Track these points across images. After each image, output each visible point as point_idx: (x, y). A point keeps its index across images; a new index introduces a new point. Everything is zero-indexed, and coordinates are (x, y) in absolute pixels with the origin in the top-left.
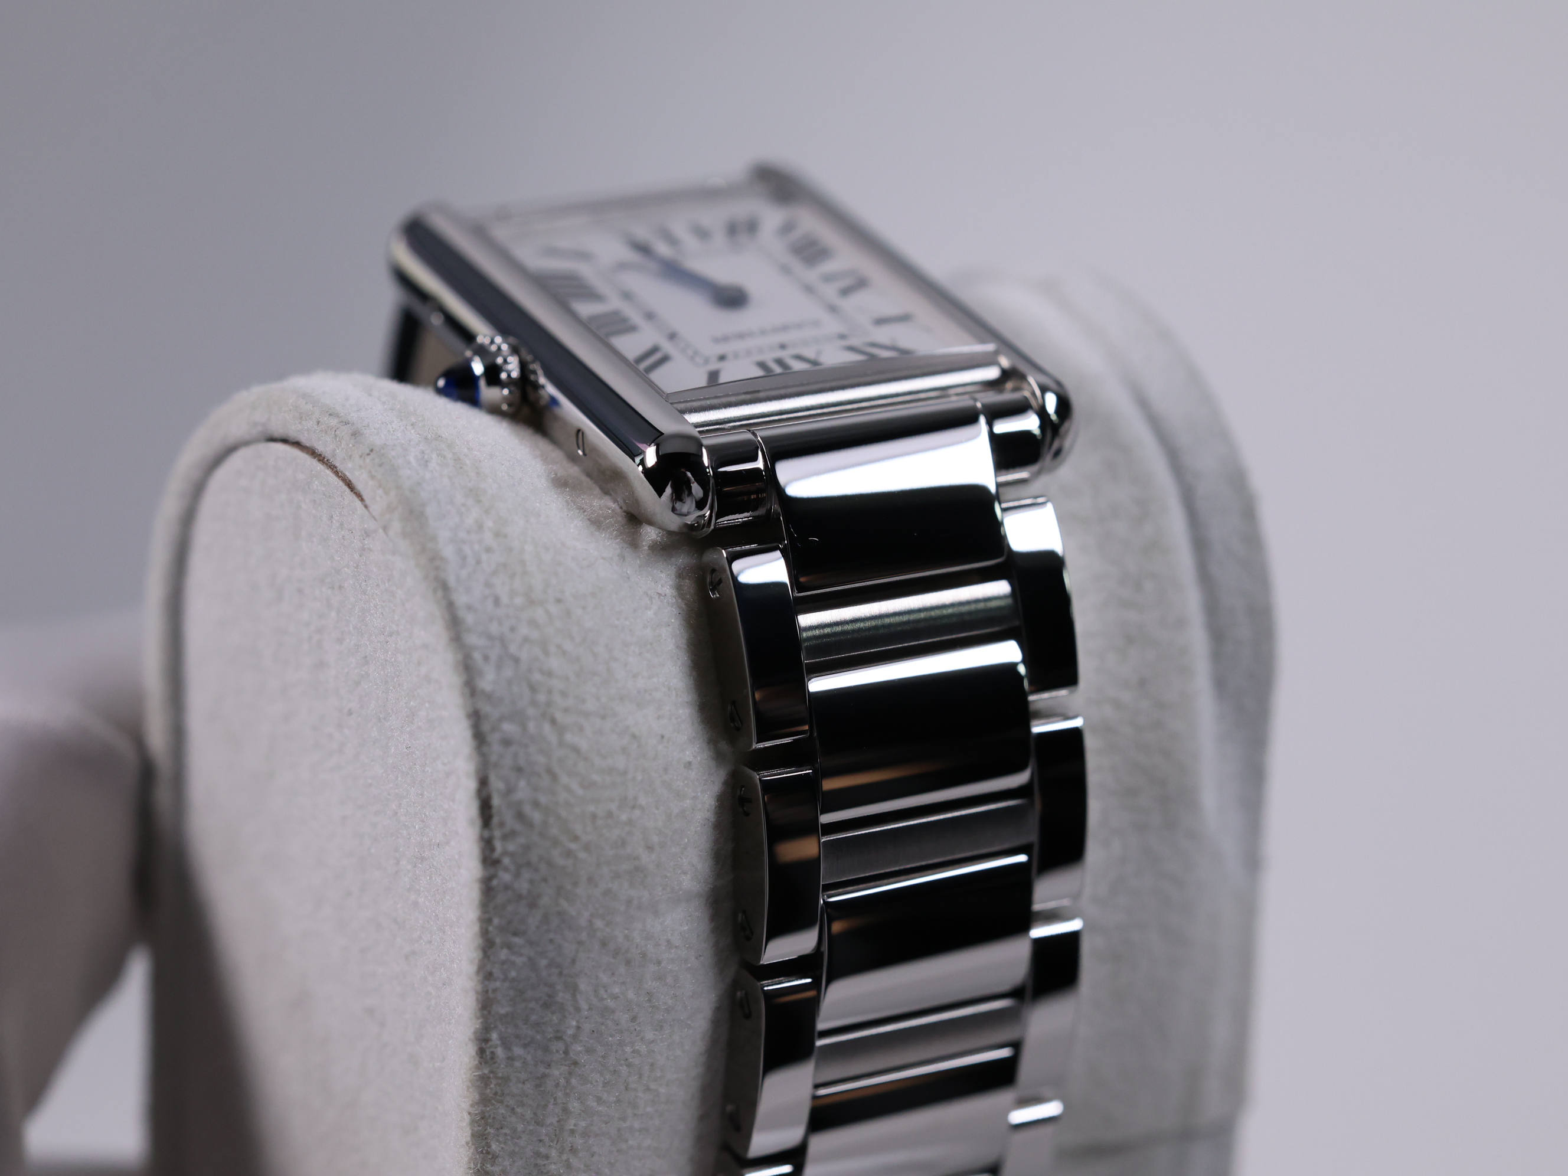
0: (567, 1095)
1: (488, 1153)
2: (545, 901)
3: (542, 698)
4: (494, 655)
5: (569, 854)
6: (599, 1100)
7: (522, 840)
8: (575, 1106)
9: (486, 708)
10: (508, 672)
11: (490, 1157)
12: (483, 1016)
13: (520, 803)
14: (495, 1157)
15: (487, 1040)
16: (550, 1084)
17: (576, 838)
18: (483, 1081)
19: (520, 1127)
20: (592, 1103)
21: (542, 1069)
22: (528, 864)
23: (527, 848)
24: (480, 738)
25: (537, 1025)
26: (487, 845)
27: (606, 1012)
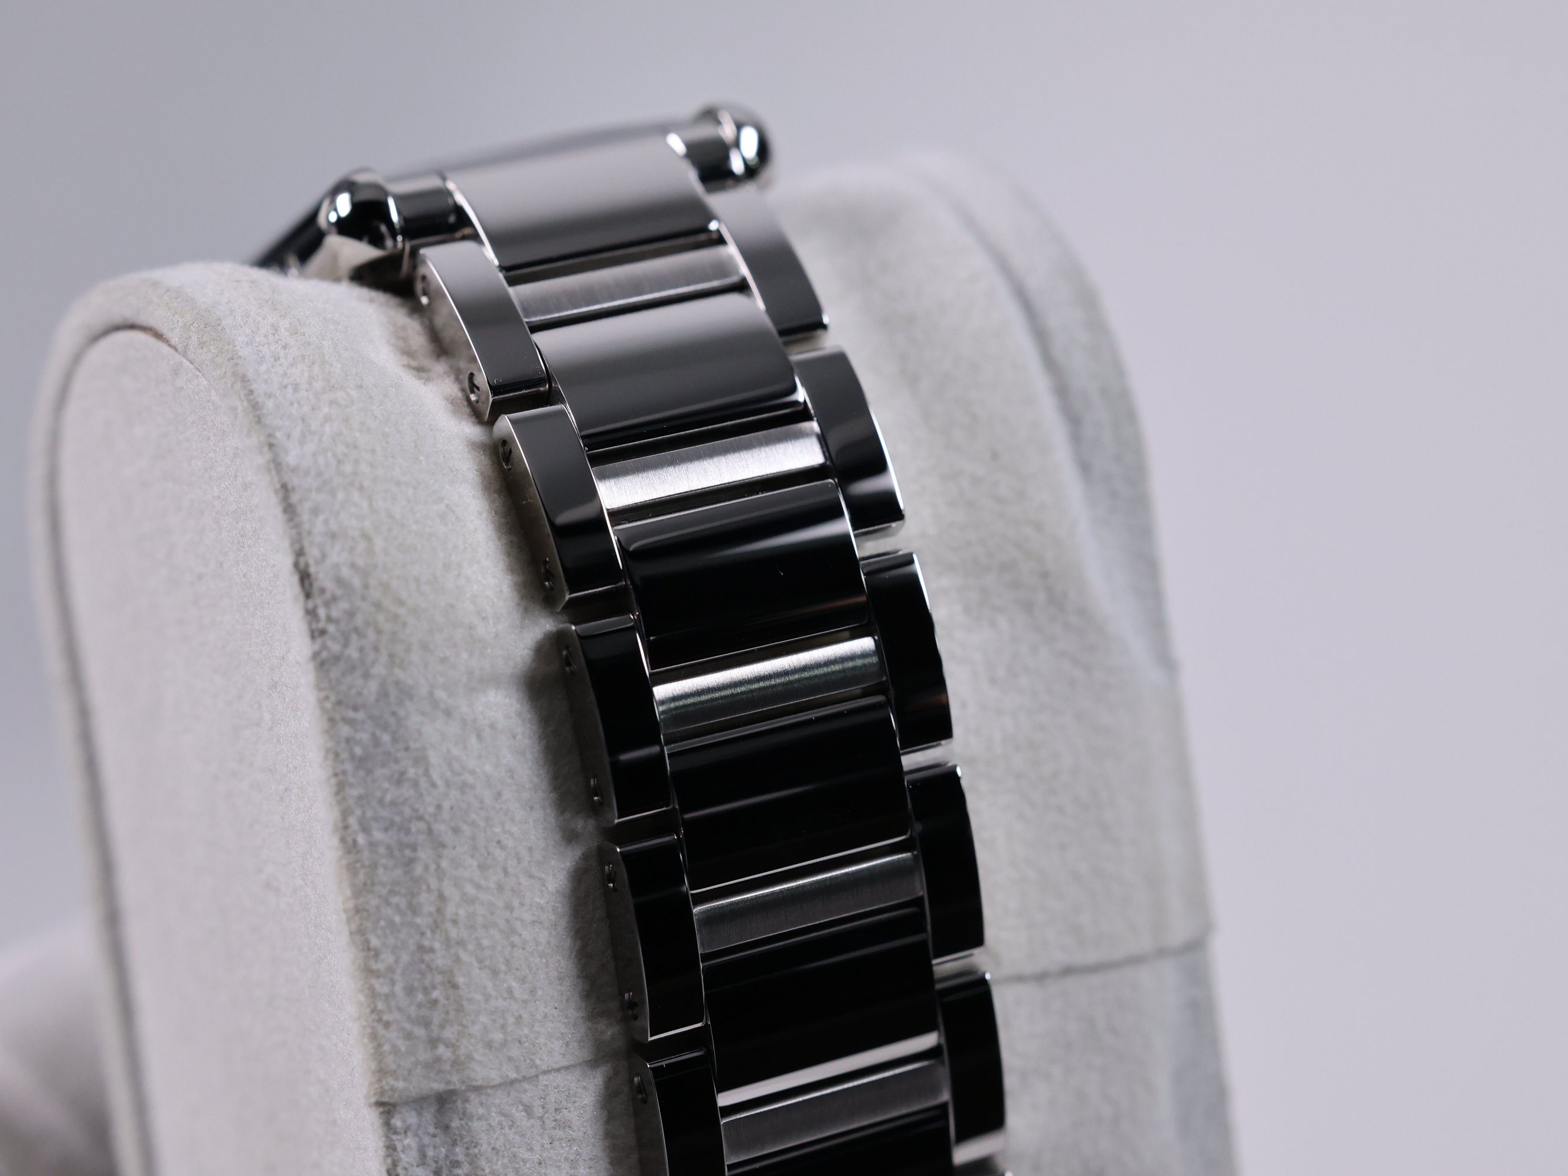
0: (440, 879)
1: (369, 949)
2: (379, 670)
3: (348, 468)
4: (296, 433)
5: (396, 617)
6: (478, 887)
7: (344, 605)
8: (449, 890)
9: (294, 481)
10: (311, 447)
11: (372, 953)
12: (339, 802)
13: (337, 566)
14: (377, 954)
15: (346, 827)
16: (419, 870)
17: (401, 603)
18: (352, 869)
19: (397, 919)
20: (470, 889)
21: (408, 853)
22: (356, 630)
23: (351, 614)
24: (289, 510)
25: (393, 803)
26: (311, 613)
27: (464, 787)
